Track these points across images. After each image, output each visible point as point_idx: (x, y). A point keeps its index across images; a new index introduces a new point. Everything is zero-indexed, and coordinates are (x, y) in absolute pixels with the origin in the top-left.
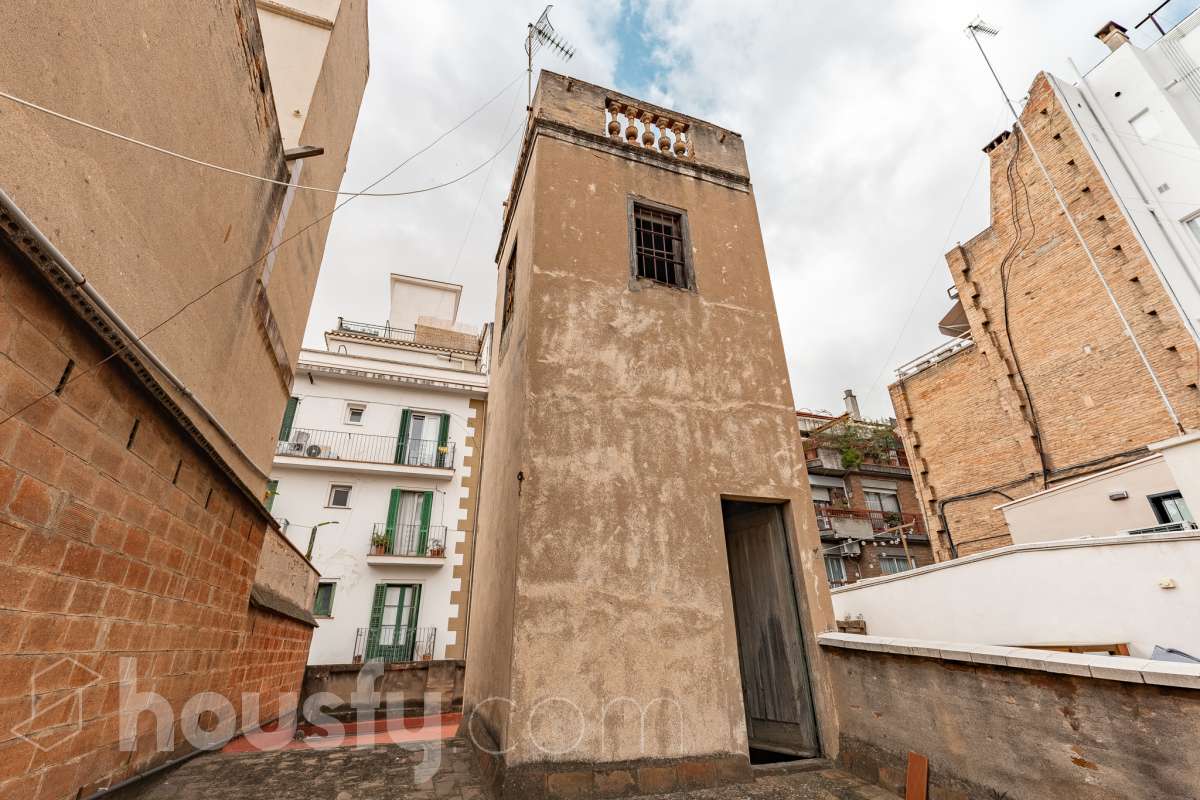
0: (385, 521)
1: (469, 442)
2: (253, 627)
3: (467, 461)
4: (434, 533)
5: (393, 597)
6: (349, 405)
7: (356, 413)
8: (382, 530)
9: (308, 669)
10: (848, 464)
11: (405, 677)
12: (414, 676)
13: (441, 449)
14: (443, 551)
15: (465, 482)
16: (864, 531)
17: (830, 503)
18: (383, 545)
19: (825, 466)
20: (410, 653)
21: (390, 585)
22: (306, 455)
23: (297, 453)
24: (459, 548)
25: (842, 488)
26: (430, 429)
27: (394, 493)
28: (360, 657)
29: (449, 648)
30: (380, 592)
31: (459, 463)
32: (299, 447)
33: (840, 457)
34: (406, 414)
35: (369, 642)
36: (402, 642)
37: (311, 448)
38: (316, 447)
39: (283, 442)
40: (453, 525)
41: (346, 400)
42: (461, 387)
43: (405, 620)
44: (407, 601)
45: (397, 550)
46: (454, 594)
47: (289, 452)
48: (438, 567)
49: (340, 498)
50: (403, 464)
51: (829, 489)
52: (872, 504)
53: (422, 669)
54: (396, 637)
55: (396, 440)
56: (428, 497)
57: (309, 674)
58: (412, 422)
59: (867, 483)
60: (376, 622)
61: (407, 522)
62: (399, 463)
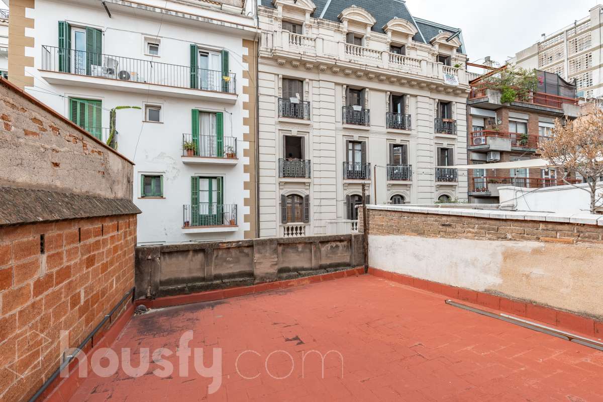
0: (191, 132)
1: (245, 74)
3: (245, 90)
4: (228, 142)
5: (204, 185)
6: (146, 39)
7: (154, 47)
8: (189, 139)
10: (505, 100)
13: (225, 78)
14: (235, 155)
15: (245, 106)
16: (505, 145)
17: (483, 128)
18: (192, 149)
19: (490, 102)
20: (221, 220)
21: (201, 177)
22: (118, 78)
23: (110, 76)
24: (246, 153)
25: (494, 118)
26: (214, 62)
27: (194, 112)
28: (188, 222)
29: (246, 216)
30: (195, 181)
31: (239, 91)
32: (111, 71)
33: (500, 95)
34: (193, 48)
35: (193, 214)
36: (215, 212)
37: (121, 73)
38: (125, 72)
39: (96, 67)
40: (240, 138)
41: (142, 34)
42: (235, 26)
43: (215, 199)
44: (214, 187)
45: (202, 154)
46: (245, 183)
47: (103, 75)
48: (233, 166)
49: (154, 115)
50: (197, 89)
51: (485, 119)
52: (512, 129)
54: (210, 209)
55: (189, 69)
56: (219, 116)
57: (140, 256)
58: (199, 56)
59: (512, 114)
60: (195, 201)
61: (207, 133)
62: (194, 88)
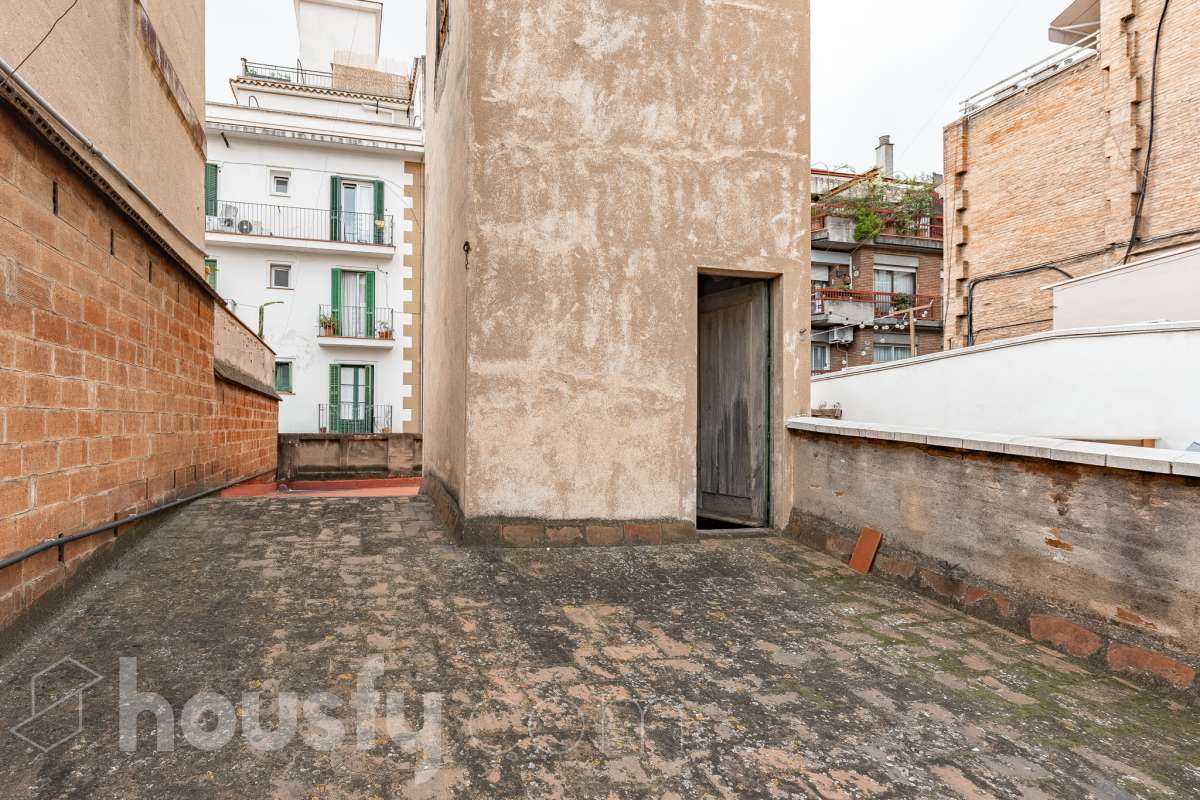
0: (330, 303)
1: (408, 214)
2: (223, 397)
3: (408, 238)
4: (381, 316)
5: (347, 376)
6: (272, 171)
7: (282, 182)
8: (328, 312)
9: (280, 436)
10: (861, 235)
11: (368, 447)
12: (376, 445)
13: (378, 223)
14: (391, 334)
15: (407, 261)
16: (863, 315)
17: (827, 283)
18: (332, 327)
19: (831, 239)
20: (370, 427)
21: (343, 366)
22: (238, 232)
23: (229, 229)
24: (407, 331)
25: (848, 266)
26: (364, 199)
27: (334, 272)
28: (325, 429)
29: (405, 423)
30: (335, 371)
31: (398, 240)
32: (229, 223)
33: (853, 226)
34: (335, 181)
35: (331, 416)
36: (361, 416)
37: (242, 223)
38: (247, 222)
39: (212, 218)
40: (399, 308)
41: (268, 166)
42: (392, 146)
43: (362, 398)
44: (362, 380)
45: (345, 332)
46: (406, 375)
47: (220, 228)
48: (388, 350)
49: (281, 278)
50: (340, 241)
51: (830, 267)
52: (881, 284)
53: (383, 440)
54: (356, 412)
55: (328, 213)
56: (370, 277)
57: (282, 441)
58: (343, 192)
59: (879, 258)
60: (335, 399)
61: (352, 303)
62: (335, 239)
